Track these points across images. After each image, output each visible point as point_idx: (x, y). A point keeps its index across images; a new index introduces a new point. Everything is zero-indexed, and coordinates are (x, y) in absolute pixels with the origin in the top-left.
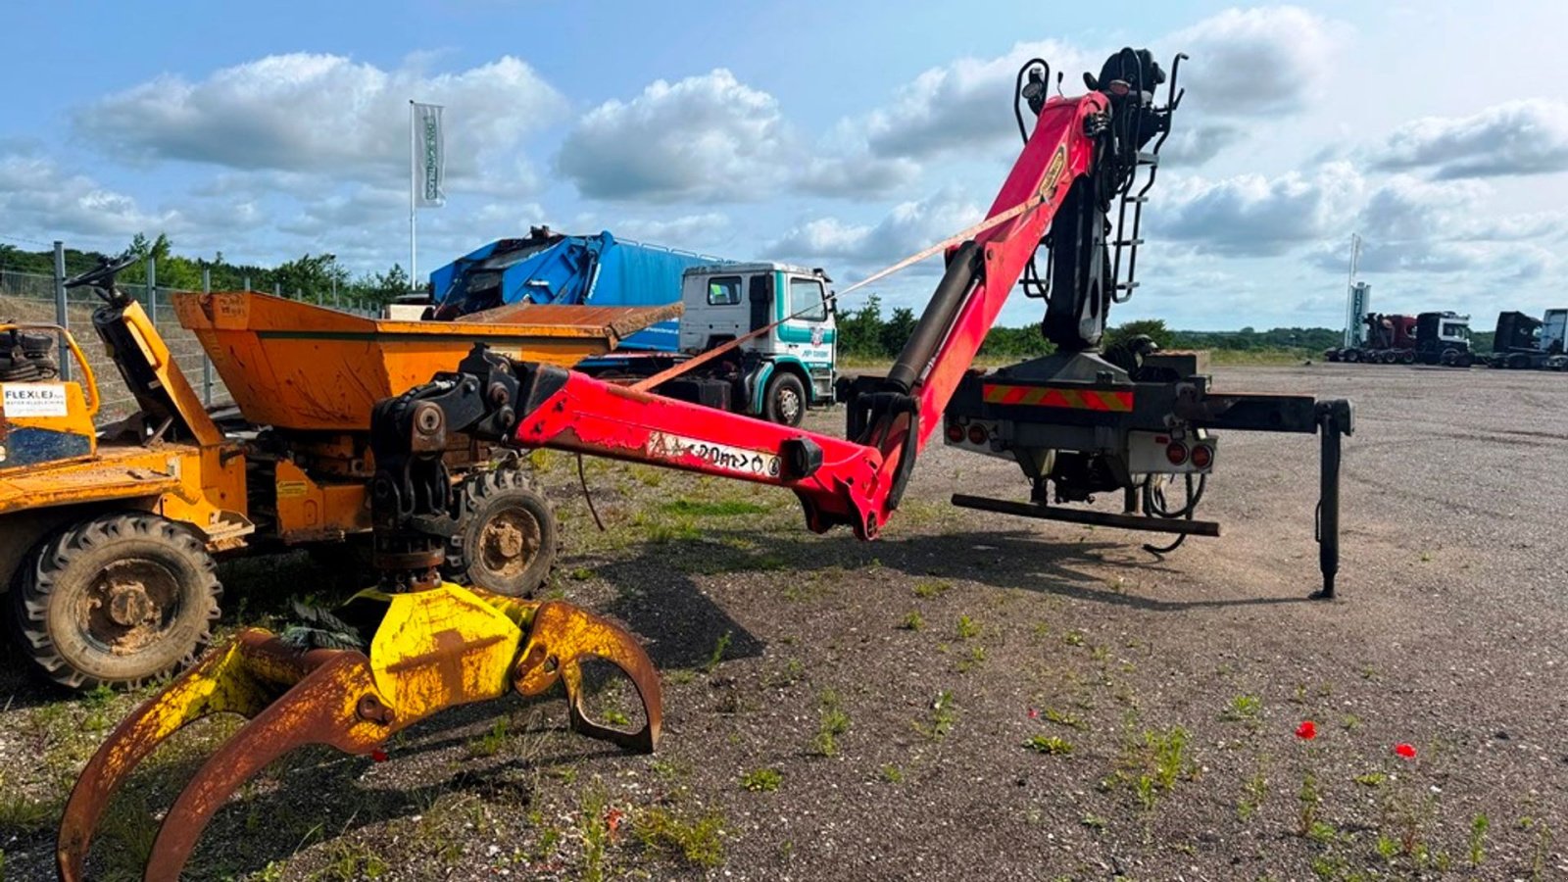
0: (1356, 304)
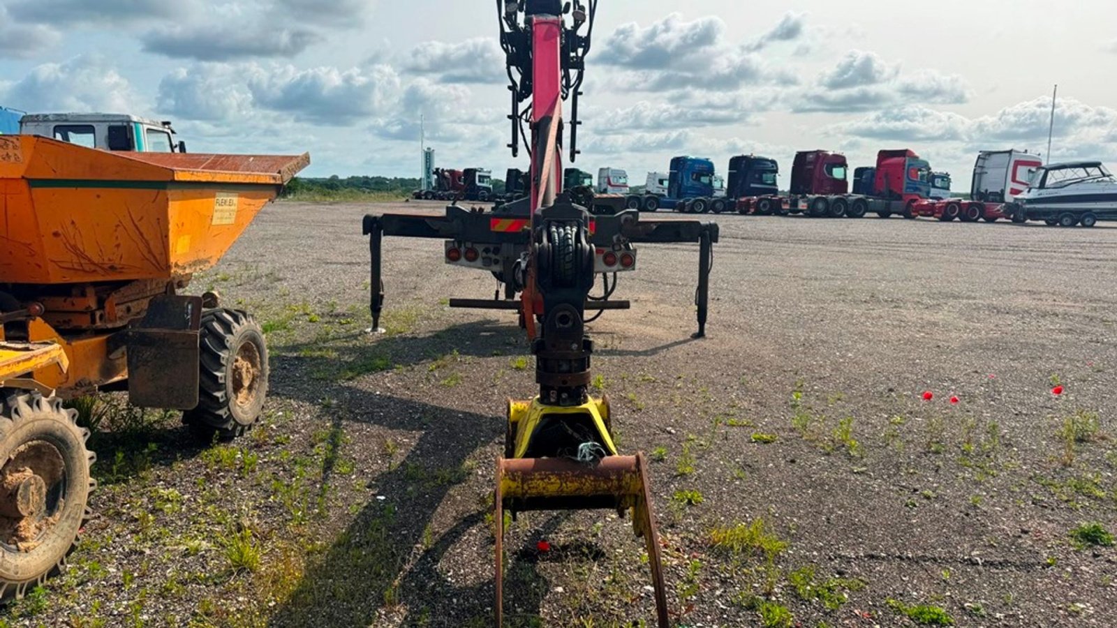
0: (427, 162)
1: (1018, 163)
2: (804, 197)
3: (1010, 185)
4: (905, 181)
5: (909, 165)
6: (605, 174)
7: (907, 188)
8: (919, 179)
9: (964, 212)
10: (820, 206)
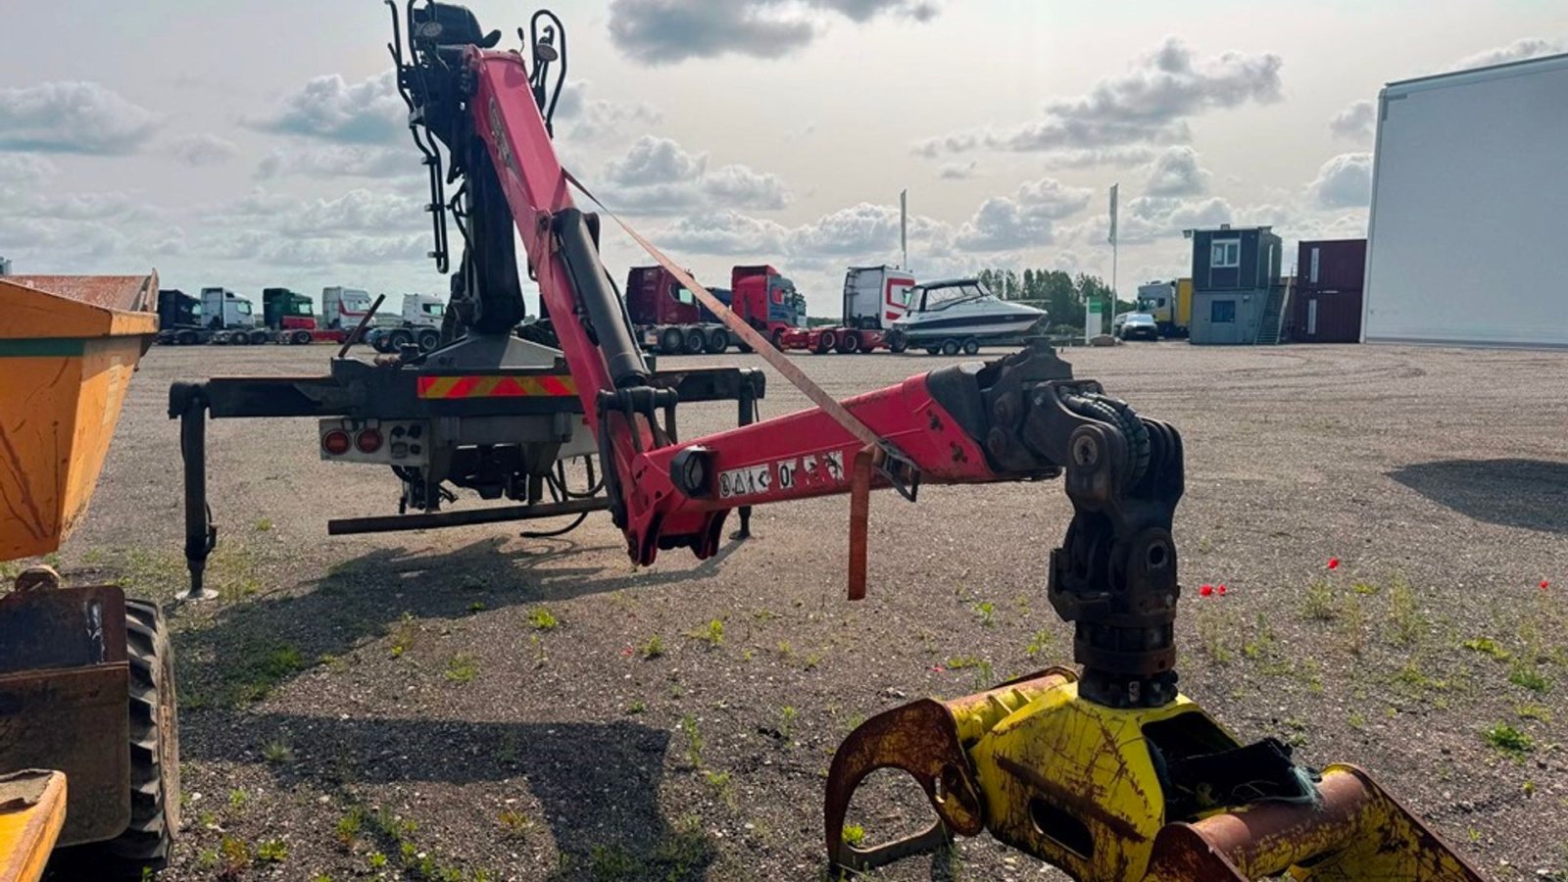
1: (891, 282)
2: (650, 329)
3: (886, 308)
4: (769, 304)
5: (772, 285)
6: (333, 296)
7: (773, 314)
8: (783, 303)
9: (841, 342)
10: (673, 340)
